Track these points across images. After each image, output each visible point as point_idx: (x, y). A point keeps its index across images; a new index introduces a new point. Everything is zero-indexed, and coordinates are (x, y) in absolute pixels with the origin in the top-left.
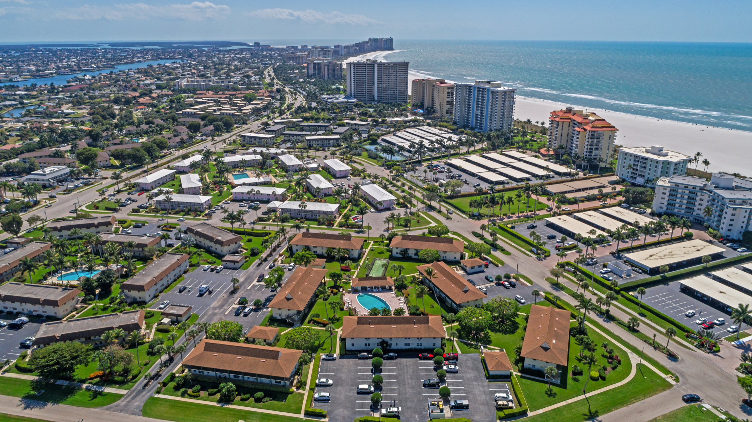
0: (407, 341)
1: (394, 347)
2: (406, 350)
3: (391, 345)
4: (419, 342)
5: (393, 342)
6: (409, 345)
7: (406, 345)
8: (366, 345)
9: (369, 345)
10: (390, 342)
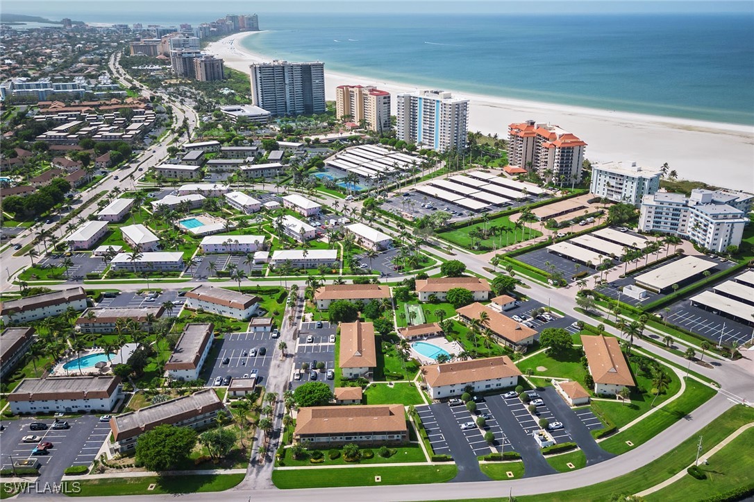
0: (488, 383)
1: (476, 390)
2: (488, 391)
3: (474, 388)
4: (498, 382)
5: (476, 386)
6: (489, 386)
7: (487, 386)
8: (451, 391)
9: (454, 391)
10: (473, 386)
